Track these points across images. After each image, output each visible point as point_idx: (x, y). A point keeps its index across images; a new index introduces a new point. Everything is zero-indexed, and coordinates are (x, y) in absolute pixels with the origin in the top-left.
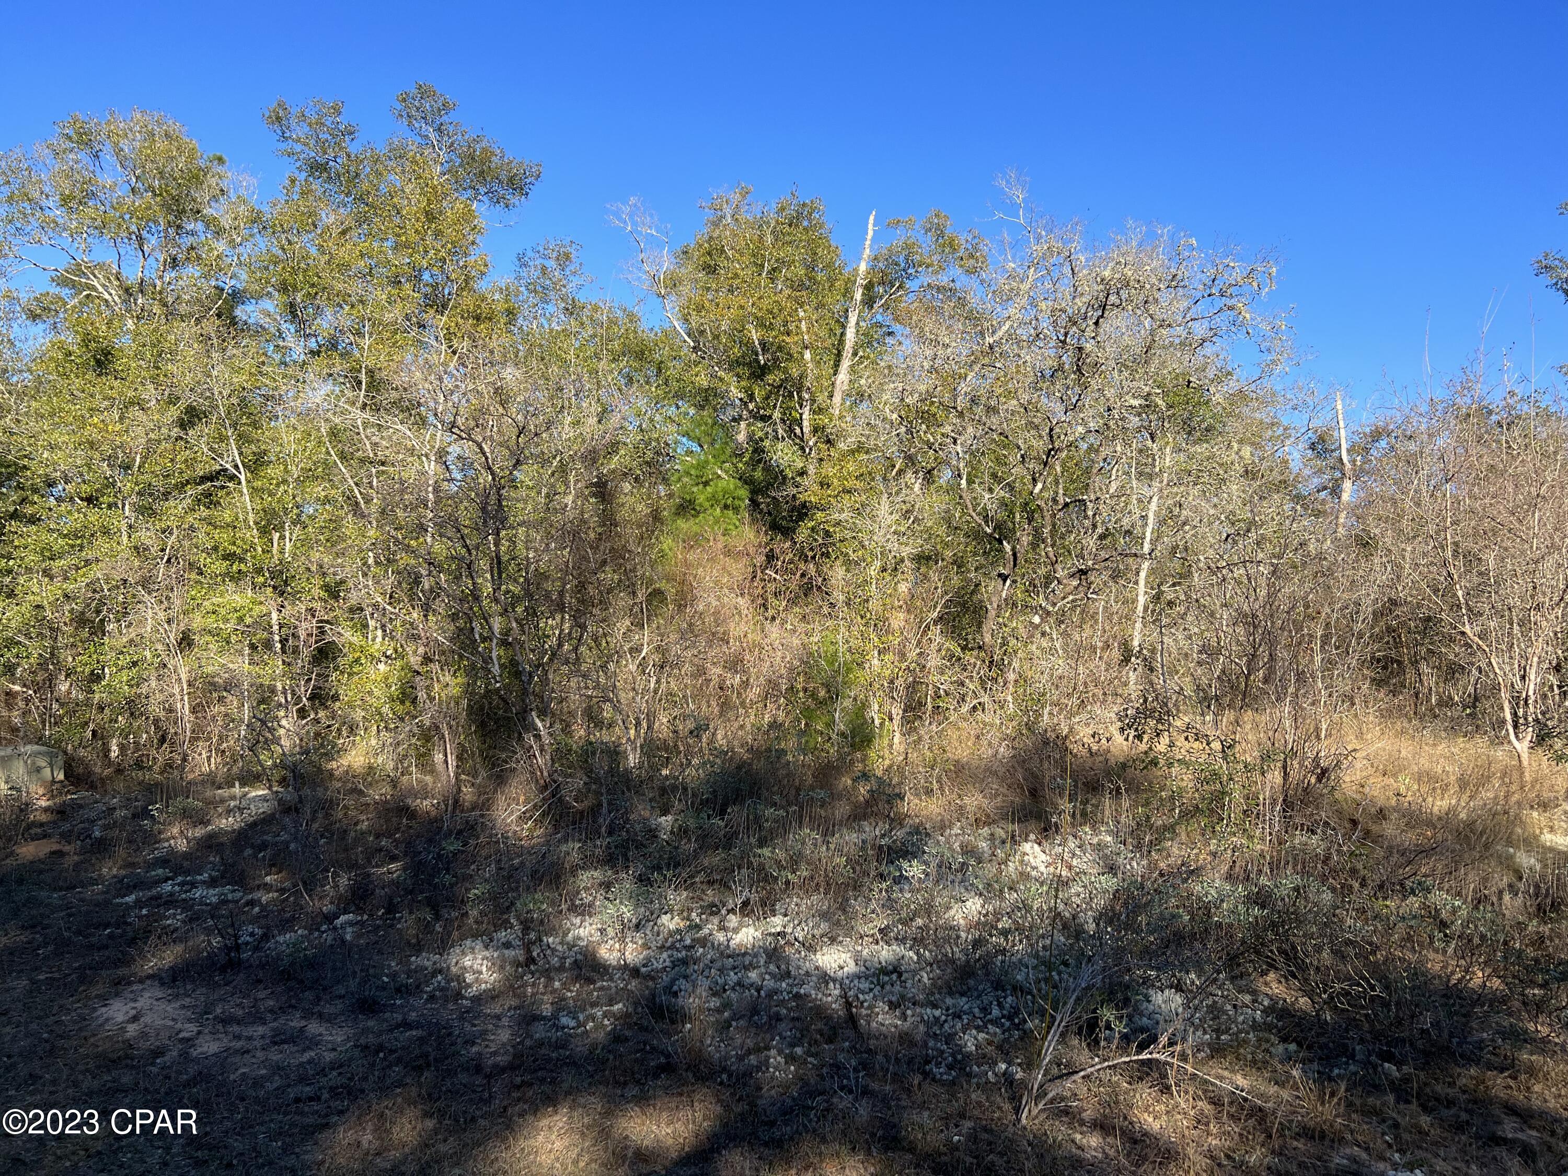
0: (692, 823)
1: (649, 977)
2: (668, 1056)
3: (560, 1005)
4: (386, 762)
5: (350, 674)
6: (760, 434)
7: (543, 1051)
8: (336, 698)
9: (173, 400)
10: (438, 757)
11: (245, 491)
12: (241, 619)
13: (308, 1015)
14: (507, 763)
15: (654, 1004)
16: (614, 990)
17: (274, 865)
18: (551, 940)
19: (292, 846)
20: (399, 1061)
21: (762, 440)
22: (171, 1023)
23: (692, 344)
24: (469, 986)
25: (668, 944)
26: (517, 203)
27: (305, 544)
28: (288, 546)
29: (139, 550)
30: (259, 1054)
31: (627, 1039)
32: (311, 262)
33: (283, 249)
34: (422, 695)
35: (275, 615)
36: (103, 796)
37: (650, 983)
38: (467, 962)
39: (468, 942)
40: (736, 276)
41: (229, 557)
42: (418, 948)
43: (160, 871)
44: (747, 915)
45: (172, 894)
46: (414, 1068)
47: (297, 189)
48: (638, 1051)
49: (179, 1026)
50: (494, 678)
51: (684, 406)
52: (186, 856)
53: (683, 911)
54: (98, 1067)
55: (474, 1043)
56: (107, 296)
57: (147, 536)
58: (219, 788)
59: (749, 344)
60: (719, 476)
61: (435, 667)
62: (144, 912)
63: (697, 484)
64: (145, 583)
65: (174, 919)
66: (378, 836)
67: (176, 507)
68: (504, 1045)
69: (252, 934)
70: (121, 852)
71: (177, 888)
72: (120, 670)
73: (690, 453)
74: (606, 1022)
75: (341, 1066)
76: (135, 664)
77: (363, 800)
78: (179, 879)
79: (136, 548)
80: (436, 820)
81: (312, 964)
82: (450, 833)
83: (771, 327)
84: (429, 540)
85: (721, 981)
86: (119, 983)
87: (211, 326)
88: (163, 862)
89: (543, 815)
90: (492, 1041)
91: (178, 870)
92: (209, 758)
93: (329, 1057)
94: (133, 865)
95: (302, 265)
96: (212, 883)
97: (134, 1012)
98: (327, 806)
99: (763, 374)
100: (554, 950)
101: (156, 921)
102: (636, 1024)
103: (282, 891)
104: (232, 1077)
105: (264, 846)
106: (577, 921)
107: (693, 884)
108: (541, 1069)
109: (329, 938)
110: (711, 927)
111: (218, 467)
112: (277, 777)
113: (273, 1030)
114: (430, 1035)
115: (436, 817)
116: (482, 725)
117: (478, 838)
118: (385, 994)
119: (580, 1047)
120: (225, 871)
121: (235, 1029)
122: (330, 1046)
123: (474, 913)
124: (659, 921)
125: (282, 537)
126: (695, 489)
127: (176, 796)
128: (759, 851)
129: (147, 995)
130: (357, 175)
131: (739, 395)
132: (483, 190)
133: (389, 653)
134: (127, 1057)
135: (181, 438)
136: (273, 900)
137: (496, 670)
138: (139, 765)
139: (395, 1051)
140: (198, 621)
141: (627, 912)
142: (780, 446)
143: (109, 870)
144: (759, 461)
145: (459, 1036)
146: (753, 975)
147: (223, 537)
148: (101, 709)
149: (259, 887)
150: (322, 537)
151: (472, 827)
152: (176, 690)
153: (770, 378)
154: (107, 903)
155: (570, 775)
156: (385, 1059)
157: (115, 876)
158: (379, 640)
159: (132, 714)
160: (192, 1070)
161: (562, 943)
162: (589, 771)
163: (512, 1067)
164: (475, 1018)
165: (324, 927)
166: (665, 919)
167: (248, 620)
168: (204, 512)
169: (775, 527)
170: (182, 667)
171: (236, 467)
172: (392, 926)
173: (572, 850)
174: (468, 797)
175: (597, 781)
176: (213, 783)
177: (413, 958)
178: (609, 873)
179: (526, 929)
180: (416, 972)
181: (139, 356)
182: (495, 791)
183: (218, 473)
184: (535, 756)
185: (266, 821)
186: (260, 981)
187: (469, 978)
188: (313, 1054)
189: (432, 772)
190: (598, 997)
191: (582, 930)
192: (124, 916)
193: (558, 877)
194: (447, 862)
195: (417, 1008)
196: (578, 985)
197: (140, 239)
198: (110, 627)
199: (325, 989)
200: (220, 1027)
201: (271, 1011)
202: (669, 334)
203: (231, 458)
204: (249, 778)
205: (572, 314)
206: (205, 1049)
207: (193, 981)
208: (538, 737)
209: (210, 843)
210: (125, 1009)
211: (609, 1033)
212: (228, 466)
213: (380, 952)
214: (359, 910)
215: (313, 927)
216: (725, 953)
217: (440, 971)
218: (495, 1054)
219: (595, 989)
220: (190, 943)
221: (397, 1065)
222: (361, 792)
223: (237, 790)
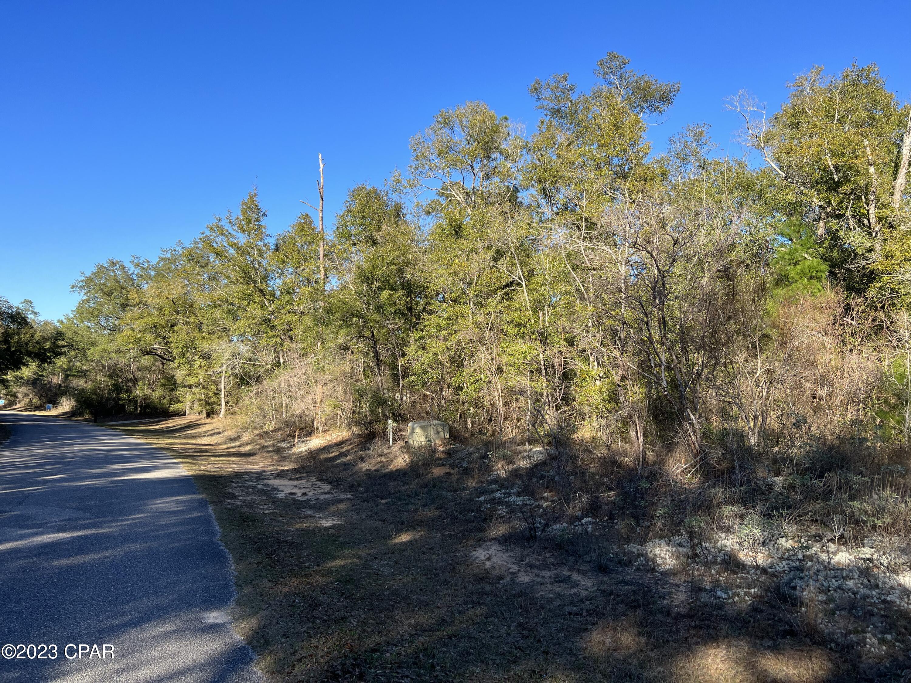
0: (798, 483)
1: (774, 575)
2: (791, 626)
3: (716, 584)
4: (602, 435)
5: (581, 387)
6: (836, 227)
7: (708, 610)
8: (573, 400)
9: (490, 247)
10: (633, 434)
11: (525, 291)
12: (525, 358)
13: (571, 569)
14: (673, 438)
15: (779, 592)
16: (750, 580)
17: (548, 488)
18: (707, 545)
19: (557, 478)
20: (622, 602)
21: (837, 230)
22: (505, 564)
23: (784, 175)
24: (659, 565)
25: (786, 557)
26: (666, 109)
27: (554, 316)
28: (547, 319)
29: (477, 324)
30: (549, 586)
31: (761, 611)
32: (553, 164)
33: (539, 159)
34: (622, 399)
35: (541, 356)
36: (466, 447)
37: (775, 579)
38: (657, 551)
39: (657, 540)
40: (815, 126)
41: (519, 325)
42: (628, 541)
43: (494, 486)
44: (843, 544)
45: (500, 498)
46: (631, 607)
47: (545, 126)
48: (769, 619)
49: (509, 565)
50: (663, 388)
51: (778, 215)
52: (505, 479)
53: (794, 537)
54: (474, 581)
55: (664, 598)
56: (459, 199)
57: (481, 317)
58: (519, 445)
59: (825, 169)
60: (806, 258)
61: (629, 383)
62: (489, 506)
63: (790, 265)
64: (480, 340)
65: (503, 511)
66: (601, 476)
67: (493, 301)
68: (682, 602)
69: (540, 523)
70: (476, 474)
71: (502, 495)
72: (470, 385)
73: (782, 245)
74: (747, 598)
75: (591, 599)
76: (477, 381)
77: (592, 456)
78: (503, 491)
79: (476, 323)
80: (632, 469)
81: (571, 542)
82: (642, 477)
83: (843, 155)
84: (622, 310)
85: (826, 584)
86: (480, 540)
87: (506, 207)
88: (495, 481)
89: (697, 471)
90: (676, 599)
91: (502, 487)
92: (512, 430)
93: (584, 593)
94: (481, 482)
95: (549, 167)
96: (519, 494)
97: (488, 556)
98: (574, 458)
99: (838, 187)
100: (709, 551)
101: (494, 511)
102: (767, 602)
103: (553, 502)
104: (537, 596)
105: (542, 477)
106: (723, 535)
107: (801, 521)
108: (706, 620)
109: (580, 529)
110: (816, 549)
111: (512, 280)
112: (546, 441)
113: (554, 574)
114: (639, 590)
115: (633, 468)
116: (656, 417)
117: (658, 482)
118: (611, 563)
119: (730, 611)
120: (524, 489)
121: (536, 571)
122: (584, 587)
123: (659, 524)
124: (778, 541)
125: (544, 314)
126: (789, 268)
127: (499, 448)
128: (851, 503)
129: (493, 548)
130: (576, 111)
131: (820, 204)
132: (645, 106)
133: (601, 375)
134: (487, 578)
135: (494, 266)
136: (549, 506)
137: (664, 384)
138: (481, 432)
139: (620, 596)
140: (505, 359)
141: (757, 533)
142: (852, 233)
143: (472, 483)
144: (836, 245)
145: (655, 593)
146: (850, 583)
147: (515, 315)
148: (463, 404)
149: (541, 498)
150: (564, 313)
151: (654, 475)
152: (496, 395)
153: (843, 189)
154: (471, 500)
155: (713, 449)
156: (614, 599)
157: (474, 487)
158: (596, 367)
159: (477, 406)
160: (518, 589)
161: (714, 548)
162: (724, 446)
163: (690, 616)
164: (664, 584)
165: (576, 524)
166: (782, 541)
167: (529, 358)
168: (506, 303)
169: (850, 289)
170: (498, 383)
171: (520, 278)
172: (613, 527)
173: (719, 493)
174: (651, 458)
175: (730, 452)
176: (515, 443)
177: (626, 546)
178: (742, 508)
179: (691, 538)
180: (628, 553)
181: (474, 227)
182: (667, 455)
183: (512, 283)
184: (690, 435)
185: (542, 464)
186: (546, 548)
187: (659, 561)
188: (576, 590)
189: (630, 442)
190: (740, 583)
191: (726, 541)
192: (480, 507)
193: (709, 508)
194: (643, 493)
195: (630, 573)
196: (726, 574)
197: (472, 167)
198: (466, 363)
199: (580, 557)
200: (529, 569)
201: (553, 564)
202: (767, 172)
203: (518, 273)
204: (533, 441)
205: (703, 168)
206: (522, 579)
207: (514, 544)
208: (691, 424)
209: (516, 474)
210: (484, 553)
211: (750, 606)
212: (517, 278)
213: (607, 540)
214: (594, 516)
215: (571, 523)
216: (827, 567)
217: (642, 555)
218: (678, 606)
219: (738, 578)
220: (511, 524)
221: (621, 604)
222: (590, 452)
223: (527, 447)
